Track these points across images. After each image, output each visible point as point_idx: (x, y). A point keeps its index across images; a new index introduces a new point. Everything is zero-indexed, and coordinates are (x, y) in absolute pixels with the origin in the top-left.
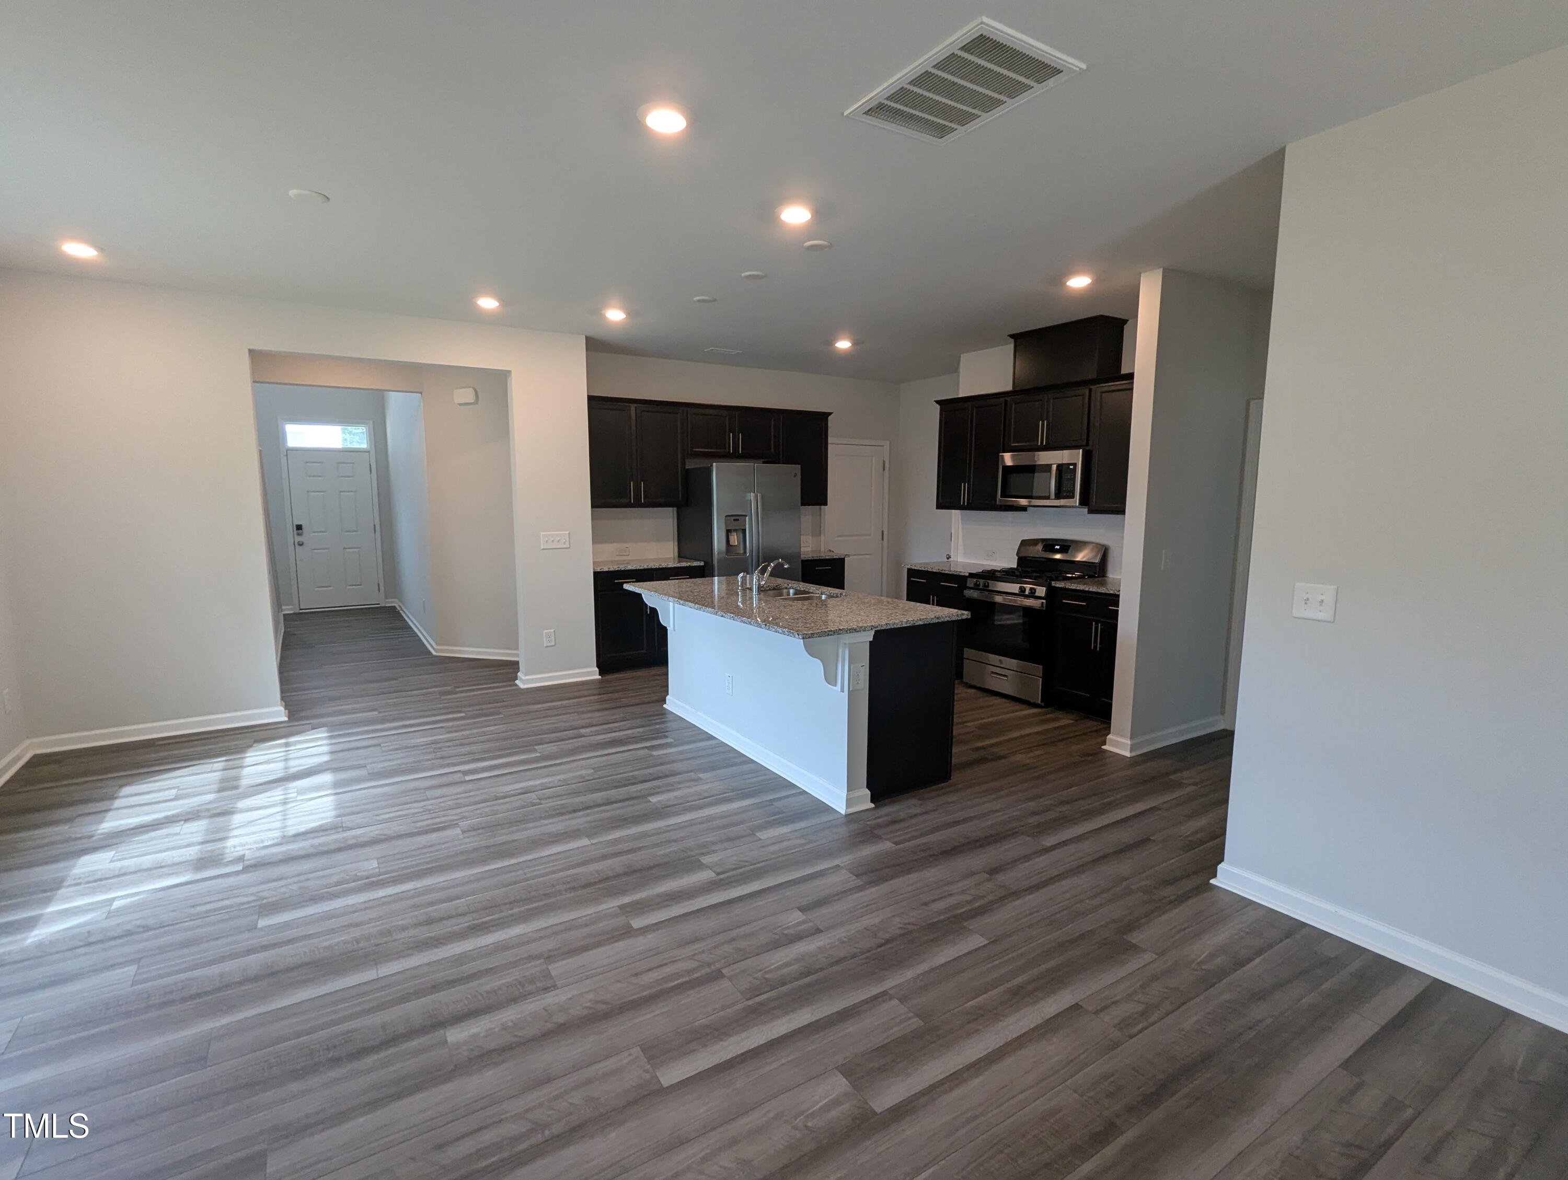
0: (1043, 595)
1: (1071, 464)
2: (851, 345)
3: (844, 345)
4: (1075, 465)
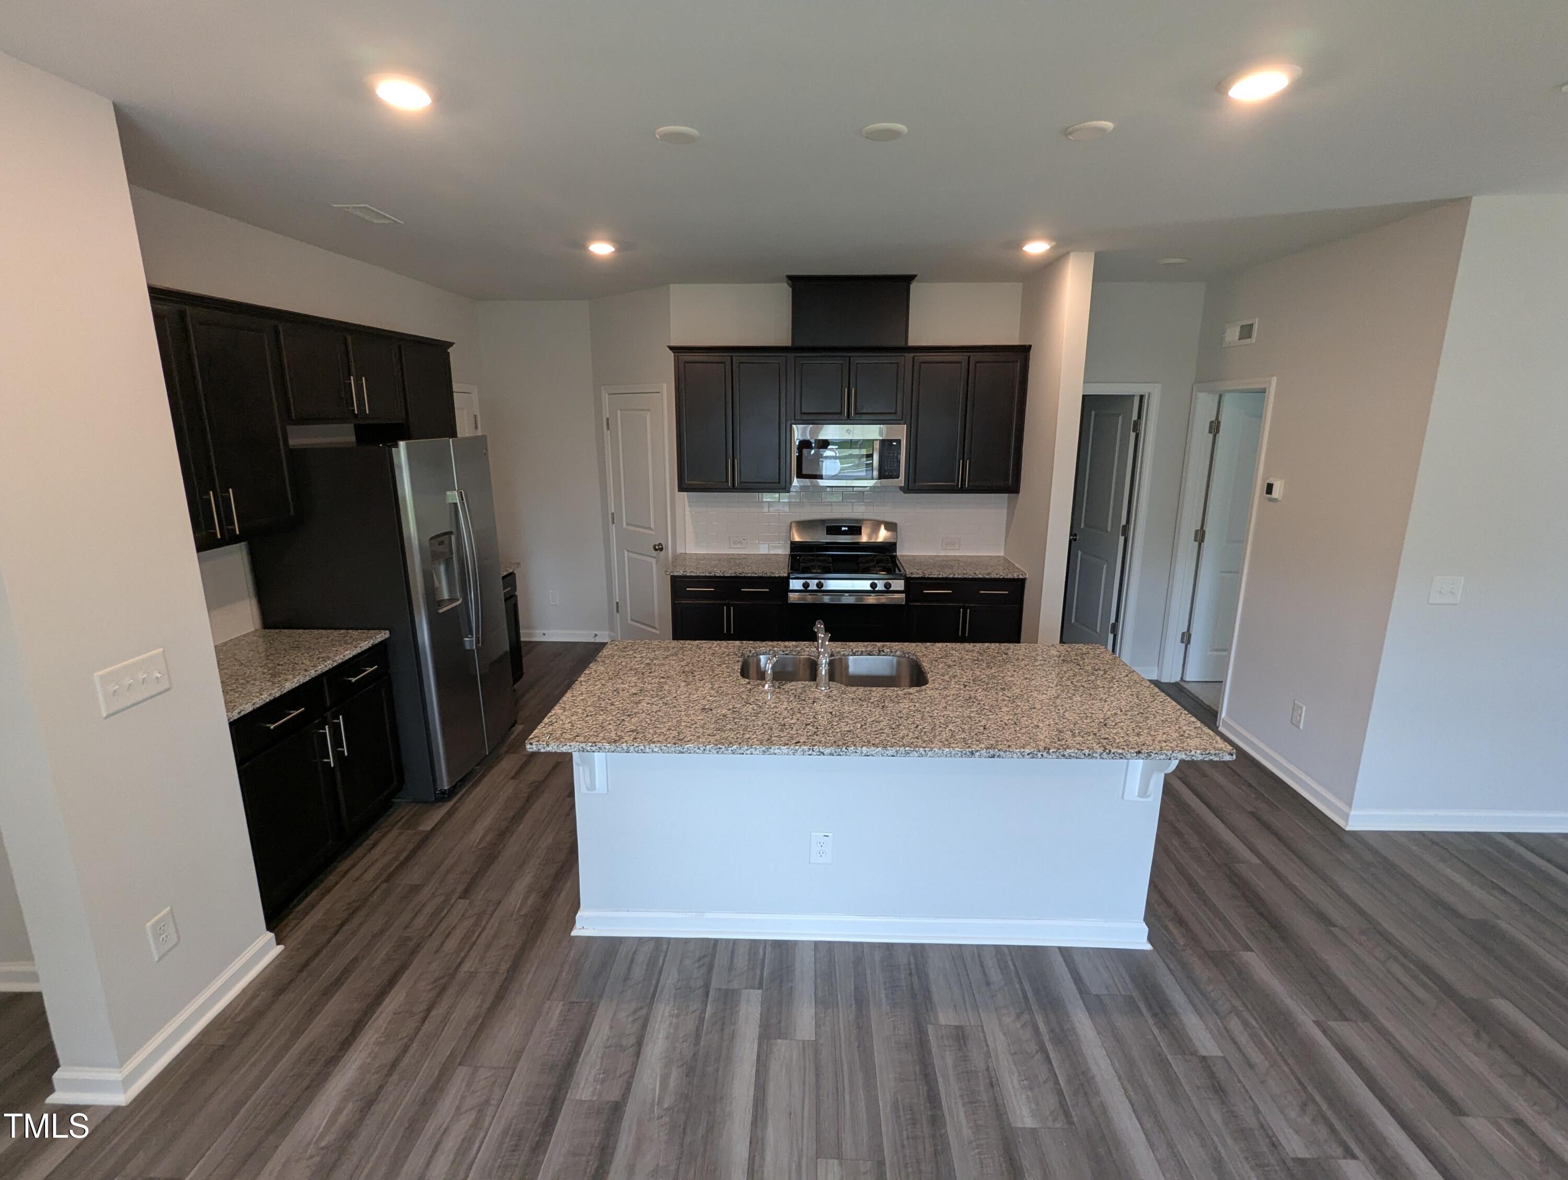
0: (902, 589)
1: (895, 440)
2: (613, 249)
3: (602, 249)
4: (899, 441)
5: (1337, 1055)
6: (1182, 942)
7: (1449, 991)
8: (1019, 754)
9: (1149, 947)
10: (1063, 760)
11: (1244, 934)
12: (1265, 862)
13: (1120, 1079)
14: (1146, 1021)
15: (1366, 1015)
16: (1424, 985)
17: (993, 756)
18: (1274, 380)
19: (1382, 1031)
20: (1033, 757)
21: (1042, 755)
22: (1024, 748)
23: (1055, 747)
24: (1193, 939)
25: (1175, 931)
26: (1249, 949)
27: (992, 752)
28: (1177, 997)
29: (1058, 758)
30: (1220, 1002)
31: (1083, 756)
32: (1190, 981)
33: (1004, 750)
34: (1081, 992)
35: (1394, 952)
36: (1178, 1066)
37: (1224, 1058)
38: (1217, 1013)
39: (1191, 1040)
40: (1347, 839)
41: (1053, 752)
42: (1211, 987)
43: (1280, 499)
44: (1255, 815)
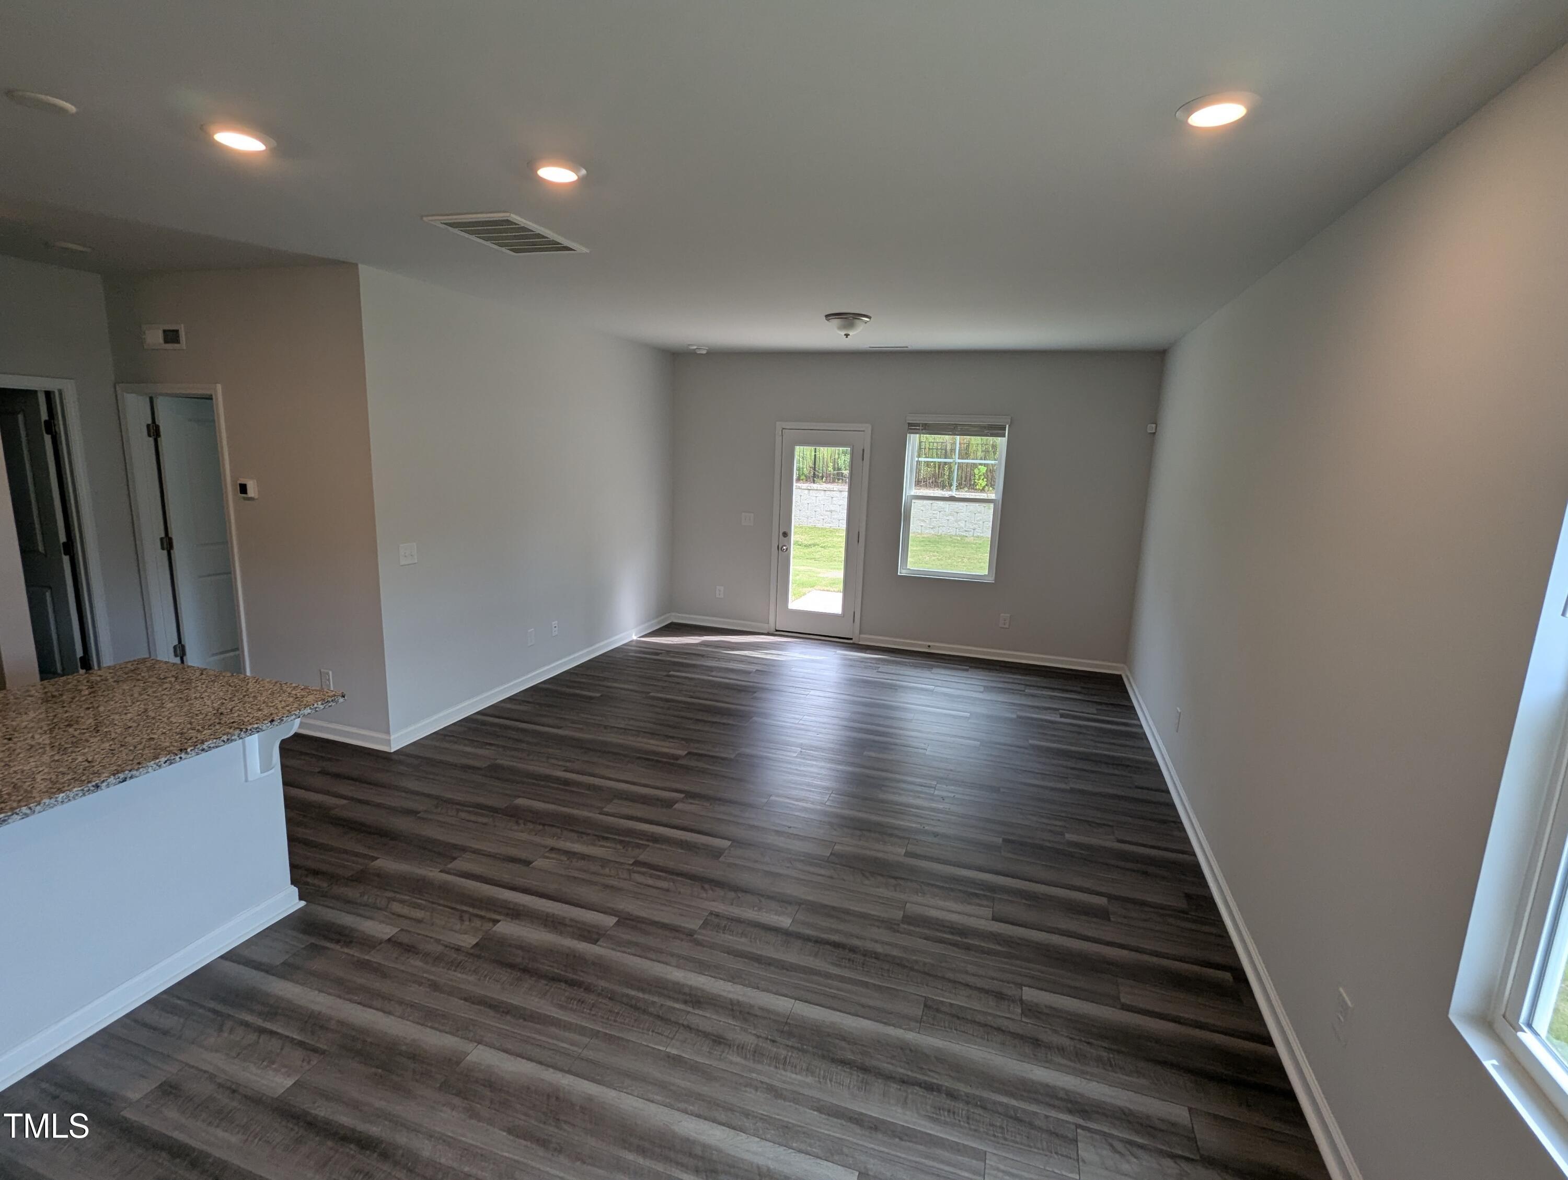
5: (463, 880)
6: (325, 885)
7: (494, 810)
8: (155, 766)
9: (303, 903)
10: (204, 754)
11: (366, 851)
12: (351, 799)
13: (340, 997)
14: (333, 950)
15: (464, 849)
16: (482, 815)
17: (125, 780)
18: (219, 387)
19: (475, 852)
20: (171, 764)
21: (181, 758)
22: (157, 758)
23: (191, 746)
24: (333, 878)
25: (316, 882)
26: (377, 858)
27: (122, 776)
28: (347, 920)
29: (198, 754)
30: (378, 901)
31: (222, 743)
32: (349, 904)
33: (136, 768)
34: (267, 972)
35: (458, 807)
36: (375, 957)
37: (402, 930)
38: (381, 909)
39: (373, 937)
40: (395, 757)
41: (191, 750)
42: (366, 897)
43: (256, 497)
44: (324, 773)
